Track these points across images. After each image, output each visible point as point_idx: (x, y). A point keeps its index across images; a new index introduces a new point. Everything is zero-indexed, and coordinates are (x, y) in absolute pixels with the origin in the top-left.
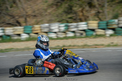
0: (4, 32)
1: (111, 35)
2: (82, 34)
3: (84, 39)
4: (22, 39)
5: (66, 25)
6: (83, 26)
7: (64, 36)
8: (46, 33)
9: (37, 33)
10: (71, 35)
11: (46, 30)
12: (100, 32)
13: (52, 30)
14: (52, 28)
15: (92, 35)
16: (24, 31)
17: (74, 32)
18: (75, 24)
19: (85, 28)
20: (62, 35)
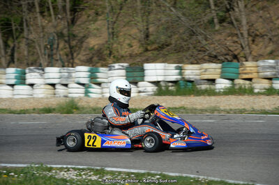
0: (181, 74)
4: (218, 91)
8: (270, 79)
16: (222, 72)
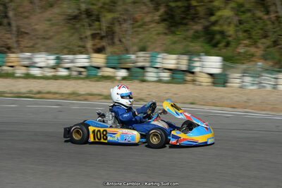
1: (124, 78)
2: (80, 73)
3: (80, 82)
5: (57, 57)
6: (82, 60)
7: (53, 74)
9: (12, 67)
10: (64, 73)
11: (26, 63)
12: (108, 72)
13: (36, 63)
14: (36, 60)
15: (96, 76)
17: (68, 68)
18: (71, 57)
19: (86, 65)
20: (49, 73)
